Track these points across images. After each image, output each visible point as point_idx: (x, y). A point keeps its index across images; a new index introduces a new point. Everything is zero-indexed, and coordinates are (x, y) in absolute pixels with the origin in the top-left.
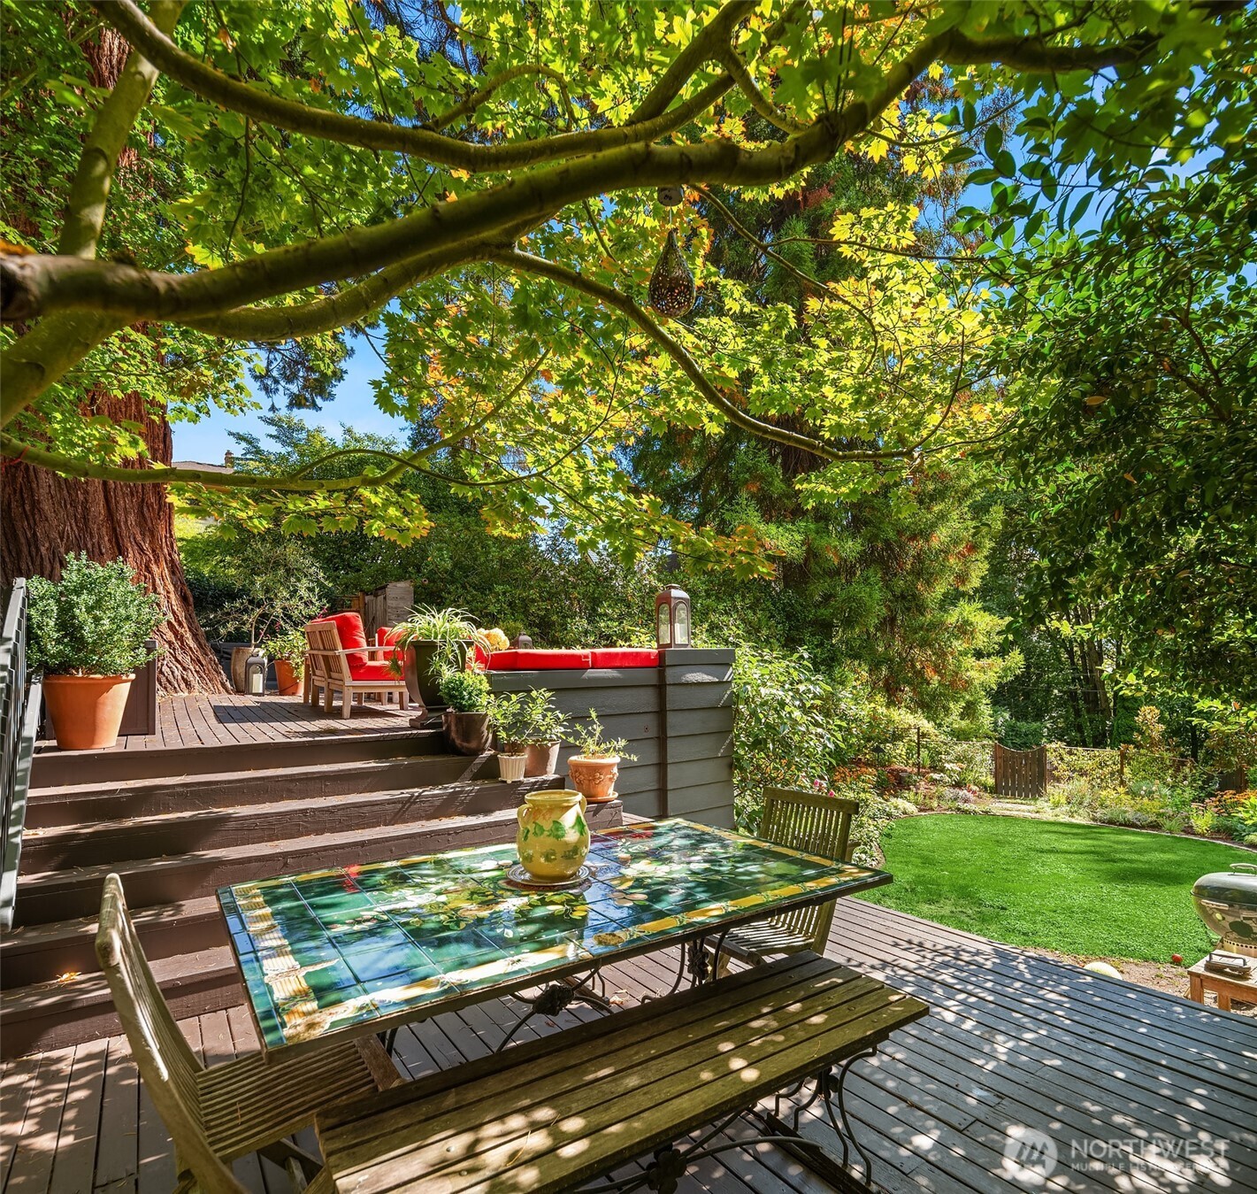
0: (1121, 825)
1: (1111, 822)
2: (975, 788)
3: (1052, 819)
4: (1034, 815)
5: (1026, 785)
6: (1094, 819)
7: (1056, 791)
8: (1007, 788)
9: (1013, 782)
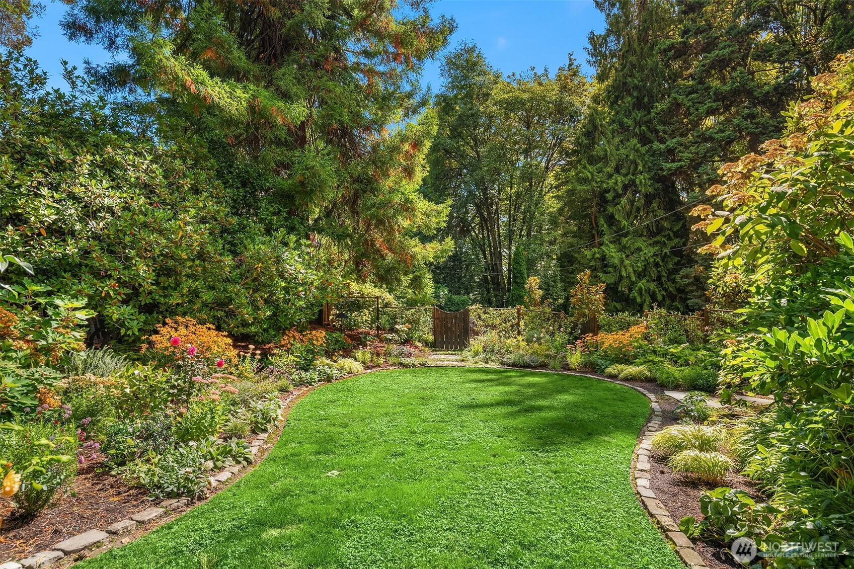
0: (521, 367)
1: (514, 365)
2: (419, 344)
3: (473, 366)
4: (460, 364)
5: (456, 339)
6: (503, 364)
7: (477, 343)
8: (442, 342)
9: (447, 338)
